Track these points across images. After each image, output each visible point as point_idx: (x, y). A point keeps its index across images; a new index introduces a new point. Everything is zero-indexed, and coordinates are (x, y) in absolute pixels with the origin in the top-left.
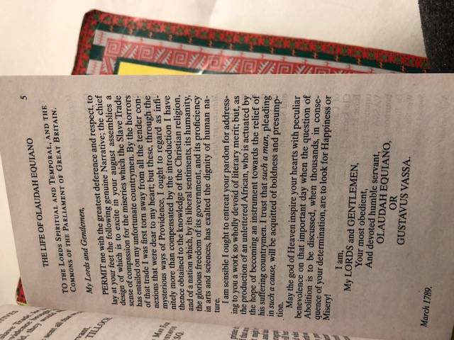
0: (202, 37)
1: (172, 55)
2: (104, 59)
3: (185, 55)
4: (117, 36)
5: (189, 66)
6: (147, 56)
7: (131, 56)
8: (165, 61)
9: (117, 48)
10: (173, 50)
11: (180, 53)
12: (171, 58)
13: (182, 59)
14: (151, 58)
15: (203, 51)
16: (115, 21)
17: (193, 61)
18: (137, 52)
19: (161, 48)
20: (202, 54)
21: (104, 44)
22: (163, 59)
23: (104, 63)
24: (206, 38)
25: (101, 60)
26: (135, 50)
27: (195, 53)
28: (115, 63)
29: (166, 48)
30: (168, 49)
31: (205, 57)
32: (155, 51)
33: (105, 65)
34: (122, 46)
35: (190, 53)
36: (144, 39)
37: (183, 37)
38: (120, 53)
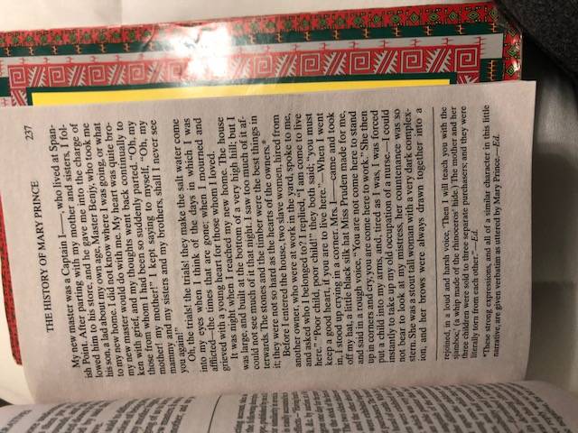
0: (114, 41)
1: (85, 71)
2: (12, 93)
3: (100, 68)
4: (16, 61)
5: (110, 83)
6: (59, 79)
7: (41, 83)
8: (81, 83)
9: (22, 76)
10: (86, 65)
11: (96, 68)
12: (86, 76)
13: (99, 76)
14: (64, 81)
15: (120, 60)
16: (10, 42)
17: (112, 76)
18: (46, 77)
19: (71, 65)
20: (120, 64)
21: (5, 74)
22: (78, 79)
23: (14, 98)
24: (119, 41)
25: (10, 95)
26: (43, 74)
27: (112, 64)
28: (25, 95)
29: (78, 65)
30: (81, 65)
31: (124, 67)
32: (66, 71)
33: (16, 101)
34: (27, 72)
35: (106, 64)
36: (48, 57)
37: (92, 44)
38: (28, 82)
